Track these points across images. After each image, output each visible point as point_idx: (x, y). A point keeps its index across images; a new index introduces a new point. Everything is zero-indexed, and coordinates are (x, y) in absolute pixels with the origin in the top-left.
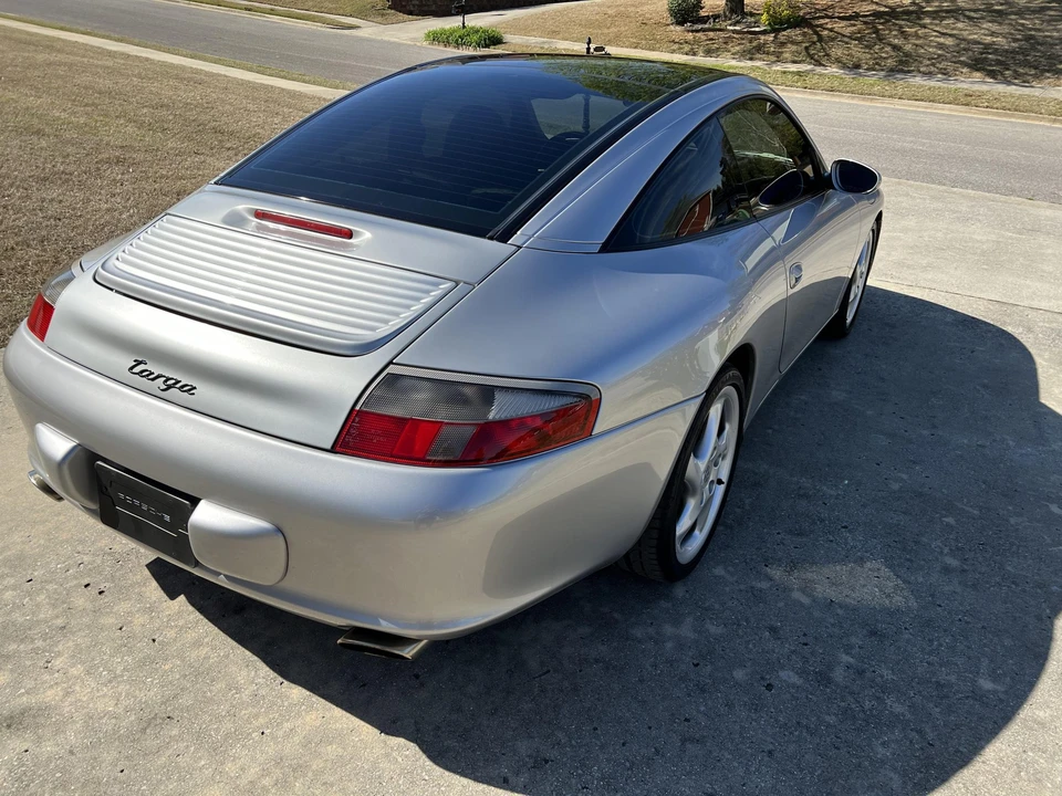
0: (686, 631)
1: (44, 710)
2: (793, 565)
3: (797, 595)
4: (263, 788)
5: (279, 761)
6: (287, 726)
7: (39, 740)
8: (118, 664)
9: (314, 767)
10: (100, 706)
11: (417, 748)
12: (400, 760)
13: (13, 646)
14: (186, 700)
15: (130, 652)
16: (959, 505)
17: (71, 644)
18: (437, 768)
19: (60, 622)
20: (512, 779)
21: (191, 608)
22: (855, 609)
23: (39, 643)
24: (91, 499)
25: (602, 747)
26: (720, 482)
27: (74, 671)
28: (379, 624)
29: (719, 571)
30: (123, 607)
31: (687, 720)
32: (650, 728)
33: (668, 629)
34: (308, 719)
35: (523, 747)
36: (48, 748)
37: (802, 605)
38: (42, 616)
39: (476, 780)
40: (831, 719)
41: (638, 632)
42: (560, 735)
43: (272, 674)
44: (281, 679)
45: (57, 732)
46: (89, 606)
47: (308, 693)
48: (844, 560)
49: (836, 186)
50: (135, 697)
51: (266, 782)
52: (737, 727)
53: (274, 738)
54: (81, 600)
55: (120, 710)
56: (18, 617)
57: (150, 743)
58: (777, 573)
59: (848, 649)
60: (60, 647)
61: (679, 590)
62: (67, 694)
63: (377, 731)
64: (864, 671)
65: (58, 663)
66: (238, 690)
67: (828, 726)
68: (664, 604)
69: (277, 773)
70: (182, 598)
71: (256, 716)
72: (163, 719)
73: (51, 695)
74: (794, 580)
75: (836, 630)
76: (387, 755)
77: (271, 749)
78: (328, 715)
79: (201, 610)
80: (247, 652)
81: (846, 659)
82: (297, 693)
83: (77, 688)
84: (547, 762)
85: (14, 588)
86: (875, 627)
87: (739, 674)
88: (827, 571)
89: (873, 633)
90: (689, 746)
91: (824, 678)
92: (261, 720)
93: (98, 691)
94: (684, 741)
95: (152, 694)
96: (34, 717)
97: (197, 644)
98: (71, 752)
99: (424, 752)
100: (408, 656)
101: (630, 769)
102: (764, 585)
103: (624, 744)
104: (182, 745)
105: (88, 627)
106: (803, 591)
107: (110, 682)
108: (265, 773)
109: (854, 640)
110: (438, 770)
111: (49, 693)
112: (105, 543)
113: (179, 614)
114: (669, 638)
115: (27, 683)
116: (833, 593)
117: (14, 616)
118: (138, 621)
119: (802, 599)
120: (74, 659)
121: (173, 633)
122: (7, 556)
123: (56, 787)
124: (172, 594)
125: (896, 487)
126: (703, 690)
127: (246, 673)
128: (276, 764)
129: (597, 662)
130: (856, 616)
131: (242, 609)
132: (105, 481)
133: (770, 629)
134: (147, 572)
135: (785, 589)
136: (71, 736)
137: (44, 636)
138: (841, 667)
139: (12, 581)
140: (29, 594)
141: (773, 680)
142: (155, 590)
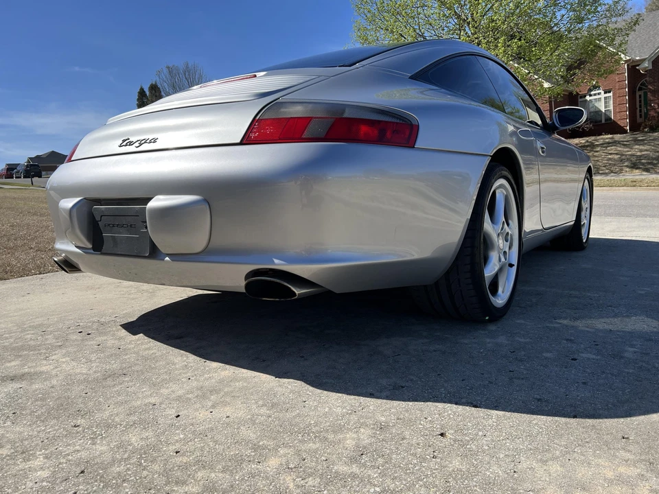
0: (501, 340)
1: (38, 374)
2: (576, 319)
3: (581, 328)
4: (188, 398)
5: (200, 388)
7: (32, 384)
8: (93, 357)
9: (226, 390)
10: (78, 371)
11: (303, 383)
13: (26, 352)
14: (137, 368)
15: (103, 352)
17: (64, 351)
19: (60, 344)
20: (376, 394)
21: (146, 338)
22: (629, 332)
23: (44, 351)
24: (89, 239)
25: (446, 381)
26: (511, 265)
27: (64, 360)
30: (103, 338)
31: (510, 371)
32: (482, 374)
36: (36, 386)
37: (588, 331)
38: (48, 342)
39: (348, 394)
40: (631, 371)
41: (464, 341)
42: (412, 377)
43: (198, 358)
44: (205, 360)
45: (45, 381)
47: (223, 365)
48: (615, 316)
50: (102, 368)
51: (190, 396)
52: (553, 374)
53: (196, 380)
54: (74, 337)
55: (91, 372)
56: (32, 343)
57: (109, 382)
58: (565, 322)
59: (632, 346)
60: (57, 352)
61: (492, 327)
62: (56, 367)
63: (274, 378)
65: (53, 357)
67: (628, 373)
68: (482, 332)
70: (141, 335)
72: (120, 375)
73: (44, 369)
74: (580, 324)
77: (195, 384)
78: (237, 372)
79: (153, 338)
80: (182, 351)
81: (631, 349)
83: (64, 365)
85: (33, 334)
86: (647, 338)
87: (548, 355)
88: (602, 320)
89: (649, 340)
90: (514, 380)
91: (617, 356)
92: (189, 374)
93: (77, 366)
94: (511, 379)
95: (115, 365)
96: (31, 376)
97: (149, 349)
98: (52, 387)
100: (297, 293)
101: (471, 390)
102: (556, 325)
103: (462, 381)
104: (130, 384)
105: (77, 345)
107: (87, 363)
109: (635, 343)
110: (319, 391)
111: (44, 367)
112: (95, 319)
113: (138, 340)
114: (489, 343)
115: (30, 364)
116: (611, 327)
117: (29, 343)
118: (110, 342)
119: (587, 329)
120: (64, 356)
121: (133, 346)
122: (32, 324)
123: (37, 400)
124: (135, 334)
125: (643, 292)
126: (521, 361)
127: (180, 358)
128: (198, 389)
129: (435, 351)
130: (632, 334)
131: (181, 337)
132: (98, 218)
133: (567, 340)
134: (120, 327)
135: (573, 327)
136: (54, 382)
137: (47, 349)
138: (629, 352)
139: (32, 332)
140: (42, 335)
141: (576, 357)
142: (124, 332)
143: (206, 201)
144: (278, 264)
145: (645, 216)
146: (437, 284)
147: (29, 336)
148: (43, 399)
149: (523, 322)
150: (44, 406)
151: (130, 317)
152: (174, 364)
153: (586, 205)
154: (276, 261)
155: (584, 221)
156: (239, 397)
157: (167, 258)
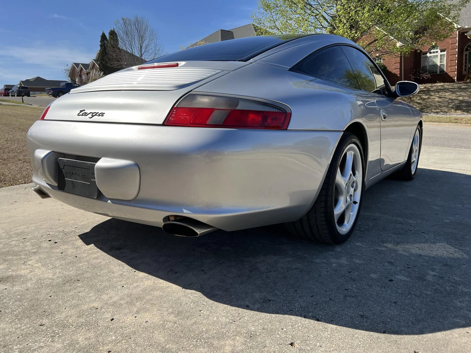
0: (344, 261)
1: (18, 277)
2: (398, 243)
3: (400, 252)
4: (121, 304)
5: (129, 296)
6: (135, 285)
7: (14, 285)
8: (58, 264)
9: (147, 298)
10: (46, 276)
11: (201, 294)
12: (192, 297)
13: (11, 257)
14: (88, 275)
15: (65, 259)
17: (37, 257)
18: (211, 301)
19: (34, 251)
20: (251, 306)
21: (96, 248)
22: (434, 258)
23: (23, 257)
25: (300, 297)
26: (355, 203)
27: (37, 265)
28: (183, 212)
30: (66, 247)
31: (346, 290)
32: (326, 291)
33: (334, 260)
34: (146, 283)
35: (257, 295)
36: (16, 288)
37: (404, 255)
38: (27, 249)
39: (232, 305)
40: (429, 293)
41: (317, 261)
42: (277, 292)
43: (131, 268)
44: (135, 270)
45: (23, 283)
46: (49, 246)
47: (147, 275)
48: (426, 242)
49: (398, 94)
50: (63, 274)
51: (122, 302)
52: (375, 293)
53: (128, 288)
54: (45, 245)
55: (55, 277)
56: (16, 249)
57: (67, 287)
58: (390, 246)
59: (433, 270)
60: (32, 258)
61: (338, 249)
62: (31, 272)
63: (181, 288)
64: (443, 277)
65: (30, 263)
67: (427, 295)
68: (330, 252)
69: (129, 299)
70: (93, 245)
71: (121, 281)
72: (75, 281)
73: (23, 272)
74: (400, 248)
75: (425, 264)
76: (185, 296)
77: (126, 291)
78: (156, 282)
79: (100, 249)
80: (120, 261)
81: (432, 273)
82: (142, 274)
83: (37, 270)
84: (270, 301)
85: (17, 241)
86: (446, 263)
87: (373, 276)
88: (416, 245)
89: (446, 265)
90: (348, 298)
91: (421, 278)
92: (123, 282)
93: (46, 271)
94: (345, 296)
95: (72, 272)
96: (13, 278)
97: (96, 258)
98: (27, 290)
99: (205, 295)
100: (199, 233)
102: (383, 249)
103: (312, 296)
104: (82, 289)
105: (47, 252)
107: (52, 268)
108: (122, 299)
109: (436, 267)
110: (211, 302)
111: (23, 271)
112: (61, 229)
113: (90, 249)
114: (334, 263)
115: (13, 268)
116: (421, 252)
117: (14, 249)
118: (70, 251)
119: (404, 253)
120: (37, 262)
121: (86, 255)
122: (16, 231)
123: (16, 301)
124: (88, 243)
125: (448, 221)
126: (354, 280)
127: (118, 268)
128: (128, 296)
129: (296, 269)
130: (435, 260)
131: (121, 249)
132: (62, 167)
133: (389, 262)
134: (78, 237)
135: (394, 250)
136: (29, 285)
137: (26, 255)
138: (430, 276)
139: (16, 239)
140: (23, 242)
141: (393, 278)
142: (80, 242)
143: (137, 165)
144: (186, 213)
145: (461, 147)
146: (301, 220)
147: (14, 243)
148: (20, 300)
149: (360, 244)
150: (21, 306)
151: (85, 228)
152: (113, 273)
153: (416, 148)
154: (185, 211)
155: (414, 159)
156: (155, 304)
157: (109, 201)
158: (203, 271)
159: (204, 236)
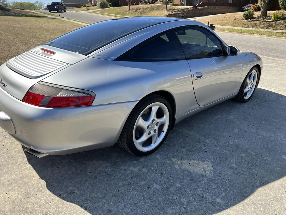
0: (136, 170)
2: (181, 159)
3: (176, 166)
5: (13, 179)
6: (20, 172)
9: (20, 182)
12: (40, 185)
16: (250, 151)
18: (46, 189)
20: (62, 195)
22: (191, 173)
25: (90, 193)
28: (30, 147)
29: (158, 157)
31: (118, 191)
32: (107, 191)
34: (26, 172)
39: (53, 193)
40: (161, 200)
41: (122, 168)
42: (82, 188)
43: (27, 161)
46: (1, 140)
47: (31, 166)
49: (228, 54)
51: (7, 183)
53: (16, 174)
58: (175, 160)
59: (181, 183)
63: (39, 178)
64: (181, 189)
66: (17, 163)
67: (158, 201)
68: (135, 162)
69: (11, 182)
71: (16, 169)
74: (179, 163)
75: (181, 177)
76: (37, 183)
77: (14, 176)
78: (31, 172)
81: (178, 185)
82: (29, 166)
84: (74, 193)
87: (142, 183)
89: (192, 180)
90: (114, 197)
91: (167, 189)
97: (16, 152)
99: (46, 184)
100: (40, 157)
101: (93, 199)
102: (168, 162)
106: (179, 165)
108: (8, 181)
109: (185, 181)
116: (188, 168)
121: (13, 148)
125: (231, 143)
126: (129, 185)
127: (21, 160)
129: (105, 172)
133: (161, 173)
138: (175, 187)
141: (151, 186)
143: (11, 120)
153: (251, 82)
155: (248, 89)
158: (58, 167)
159: (42, 158)
